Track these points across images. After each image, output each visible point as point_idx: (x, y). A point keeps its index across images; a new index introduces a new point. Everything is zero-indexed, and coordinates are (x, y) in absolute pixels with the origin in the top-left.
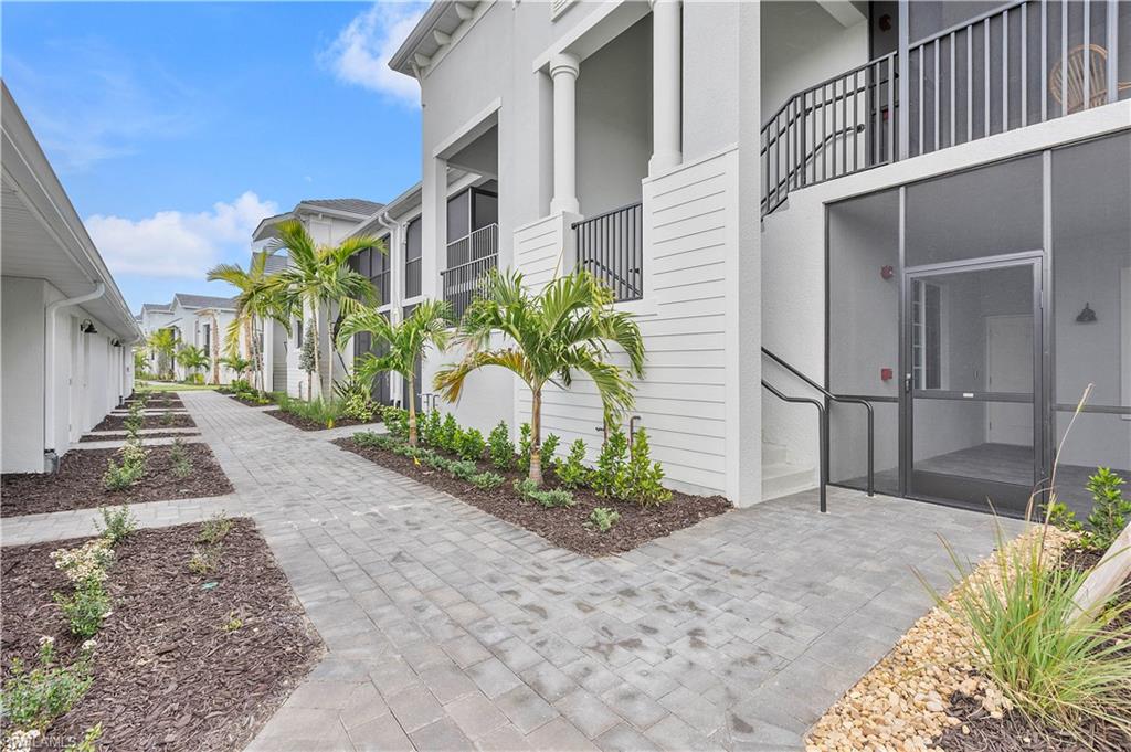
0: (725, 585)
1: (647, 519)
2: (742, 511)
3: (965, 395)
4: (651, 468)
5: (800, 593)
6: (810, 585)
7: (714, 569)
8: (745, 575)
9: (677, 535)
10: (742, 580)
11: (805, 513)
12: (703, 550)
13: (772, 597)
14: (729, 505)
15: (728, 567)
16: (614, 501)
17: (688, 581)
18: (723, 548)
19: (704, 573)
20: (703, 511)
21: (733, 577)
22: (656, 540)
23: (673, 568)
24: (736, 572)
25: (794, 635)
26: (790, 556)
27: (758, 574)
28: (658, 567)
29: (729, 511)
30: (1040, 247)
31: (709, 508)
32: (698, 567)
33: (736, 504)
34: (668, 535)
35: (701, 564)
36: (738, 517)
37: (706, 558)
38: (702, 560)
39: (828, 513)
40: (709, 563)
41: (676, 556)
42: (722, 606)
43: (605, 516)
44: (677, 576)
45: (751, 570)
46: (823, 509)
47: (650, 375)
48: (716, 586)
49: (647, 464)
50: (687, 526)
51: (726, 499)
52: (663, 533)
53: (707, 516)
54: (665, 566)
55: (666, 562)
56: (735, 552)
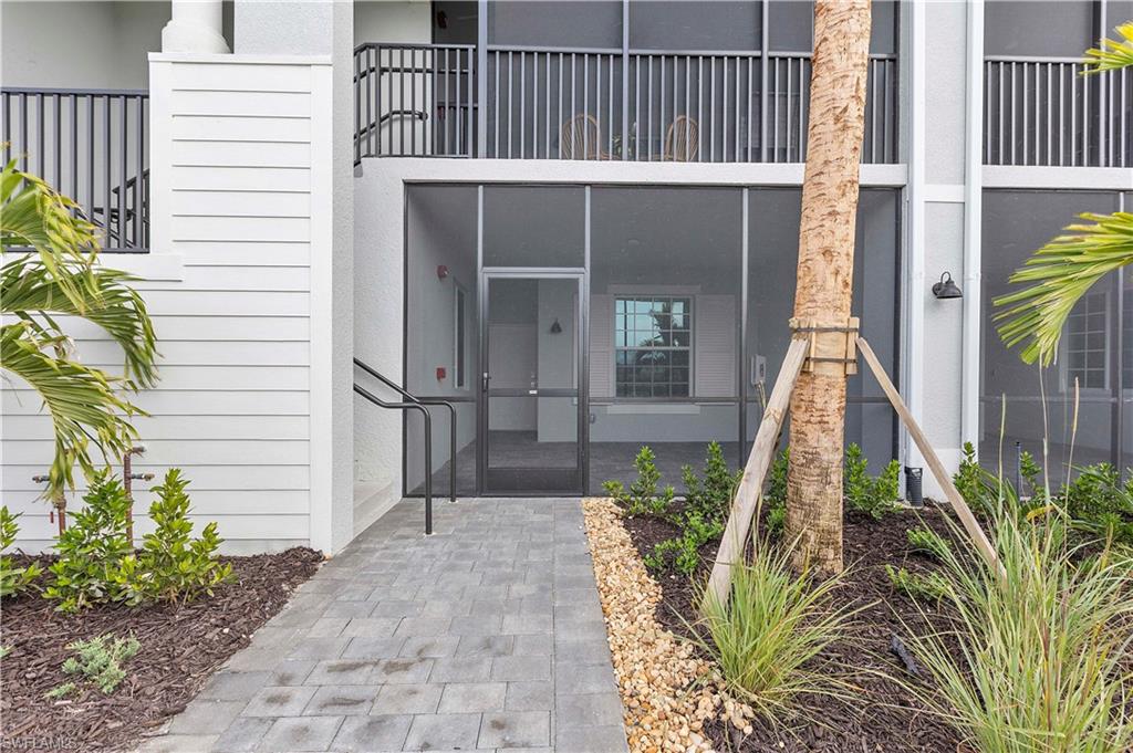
0: (390, 699)
1: (194, 625)
2: (337, 561)
3: (531, 392)
4: (196, 534)
5: (487, 662)
6: (488, 645)
7: (357, 677)
8: (406, 667)
9: (267, 636)
10: (408, 678)
11: (411, 540)
12: (320, 650)
13: (461, 688)
14: (318, 557)
15: (376, 664)
16: (108, 611)
17: (328, 723)
18: (349, 632)
19: (347, 692)
20: (288, 579)
21: (394, 678)
22: (233, 663)
23: (292, 709)
24: (391, 668)
25: (526, 738)
26: (439, 610)
27: (421, 656)
28: (261, 720)
29: (320, 566)
30: (583, 265)
31: (293, 571)
32: (333, 686)
33: (327, 553)
34: (249, 642)
35: (334, 675)
36: (340, 573)
37: (334, 662)
38: (331, 669)
39: (434, 533)
40: (345, 668)
41: (284, 680)
42: (409, 745)
43: (102, 653)
44: (306, 721)
45: (409, 654)
46: (429, 531)
47: (165, 378)
48: (381, 709)
49: (186, 528)
50: (273, 615)
51: (311, 550)
52: (237, 642)
53: (294, 585)
54: (273, 711)
55: (272, 700)
56: (368, 633)
